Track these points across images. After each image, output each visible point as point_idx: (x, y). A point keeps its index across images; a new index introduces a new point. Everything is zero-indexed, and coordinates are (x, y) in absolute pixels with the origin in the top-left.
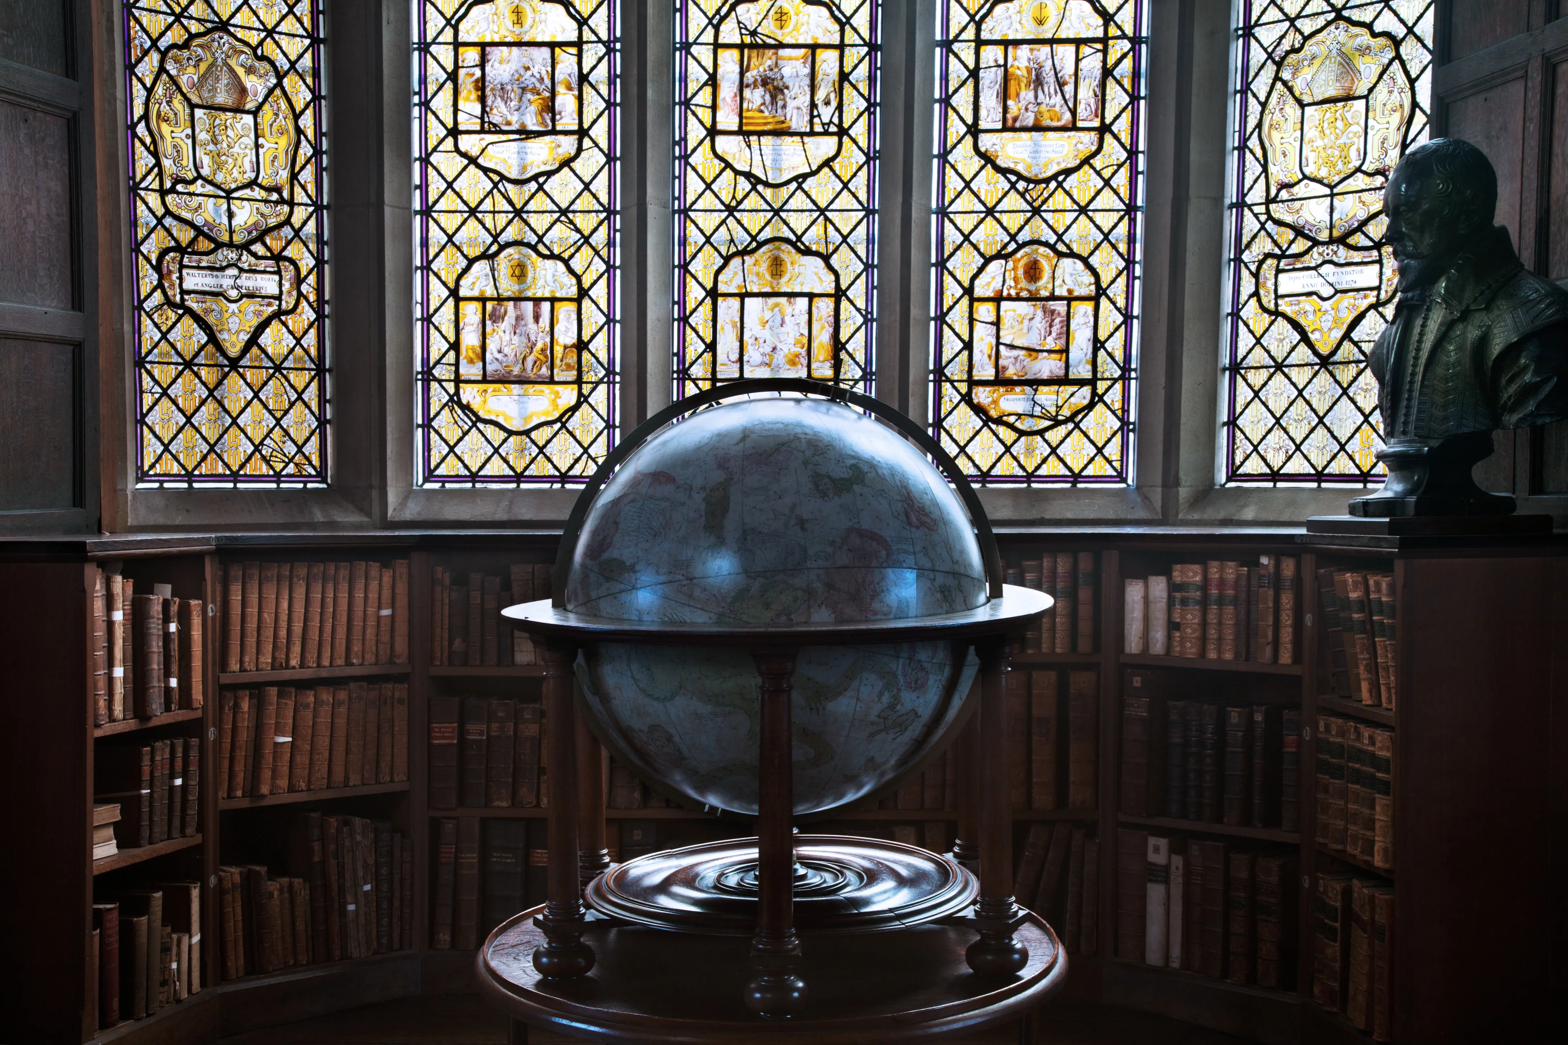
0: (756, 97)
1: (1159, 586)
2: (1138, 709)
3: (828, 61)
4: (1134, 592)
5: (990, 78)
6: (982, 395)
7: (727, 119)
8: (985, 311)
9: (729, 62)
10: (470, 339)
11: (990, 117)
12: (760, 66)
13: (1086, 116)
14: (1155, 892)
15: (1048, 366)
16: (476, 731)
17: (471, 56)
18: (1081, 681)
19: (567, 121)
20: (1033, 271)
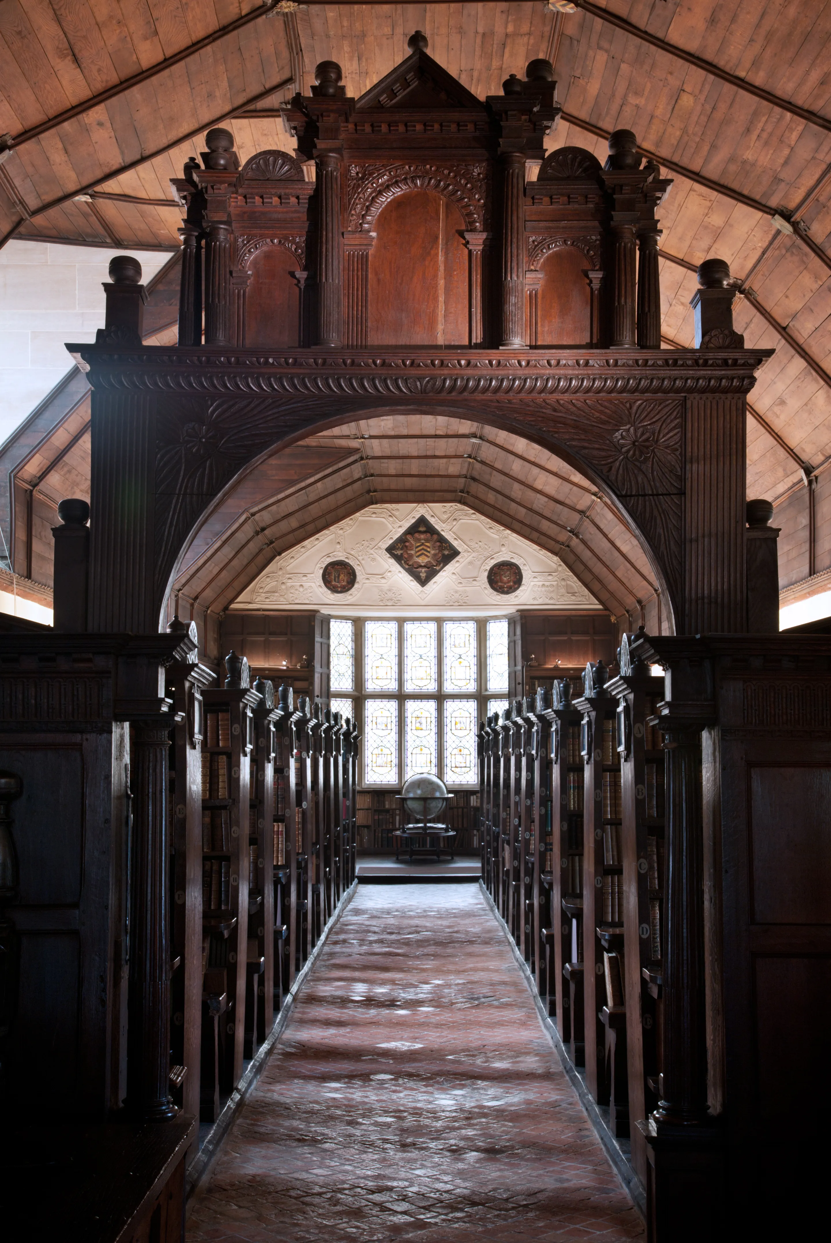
0: (418, 725)
1: (475, 797)
2: (472, 813)
3: (429, 720)
4: (472, 797)
5: (453, 723)
6: (453, 769)
7: (414, 728)
8: (453, 757)
9: (414, 720)
10: (374, 761)
11: (453, 728)
12: (419, 720)
13: (468, 728)
14: (475, 838)
15: (464, 765)
16: (381, 817)
17: (374, 719)
18: (465, 810)
19: (389, 727)
20: (460, 751)
